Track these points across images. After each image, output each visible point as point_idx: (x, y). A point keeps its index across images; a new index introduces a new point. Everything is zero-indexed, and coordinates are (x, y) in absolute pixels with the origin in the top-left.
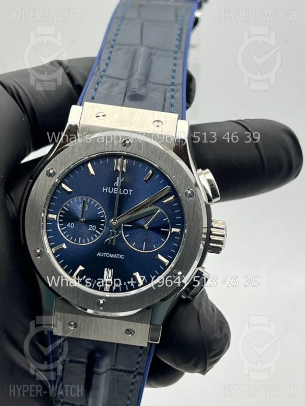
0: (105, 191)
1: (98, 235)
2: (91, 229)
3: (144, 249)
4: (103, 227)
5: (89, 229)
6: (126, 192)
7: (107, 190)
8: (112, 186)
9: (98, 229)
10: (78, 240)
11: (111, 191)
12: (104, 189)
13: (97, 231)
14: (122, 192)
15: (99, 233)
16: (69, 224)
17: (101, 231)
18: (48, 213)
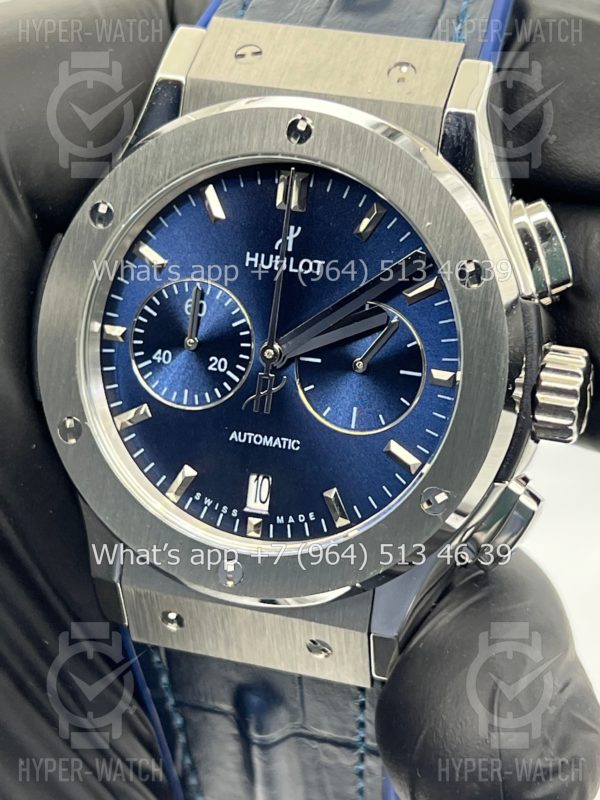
0: (252, 263)
1: (233, 383)
2: (216, 366)
3: (353, 426)
4: (245, 363)
5: (211, 368)
6: (306, 266)
7: (256, 260)
8: (269, 251)
9: (231, 368)
10: (181, 395)
11: (266, 263)
12: (248, 259)
13: (229, 373)
14: (296, 266)
15: (237, 379)
16: (159, 352)
17: (239, 374)
18: (106, 320)
